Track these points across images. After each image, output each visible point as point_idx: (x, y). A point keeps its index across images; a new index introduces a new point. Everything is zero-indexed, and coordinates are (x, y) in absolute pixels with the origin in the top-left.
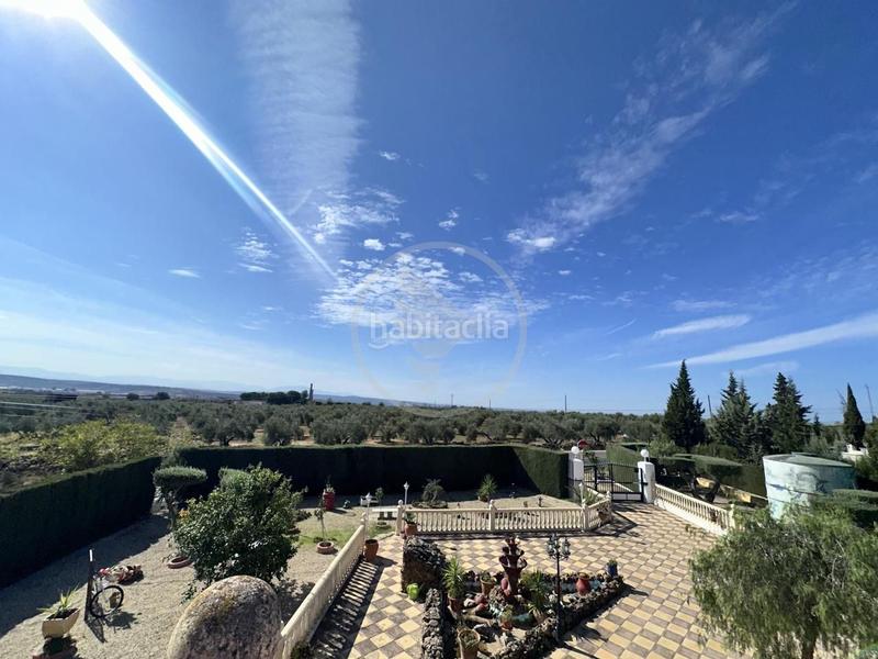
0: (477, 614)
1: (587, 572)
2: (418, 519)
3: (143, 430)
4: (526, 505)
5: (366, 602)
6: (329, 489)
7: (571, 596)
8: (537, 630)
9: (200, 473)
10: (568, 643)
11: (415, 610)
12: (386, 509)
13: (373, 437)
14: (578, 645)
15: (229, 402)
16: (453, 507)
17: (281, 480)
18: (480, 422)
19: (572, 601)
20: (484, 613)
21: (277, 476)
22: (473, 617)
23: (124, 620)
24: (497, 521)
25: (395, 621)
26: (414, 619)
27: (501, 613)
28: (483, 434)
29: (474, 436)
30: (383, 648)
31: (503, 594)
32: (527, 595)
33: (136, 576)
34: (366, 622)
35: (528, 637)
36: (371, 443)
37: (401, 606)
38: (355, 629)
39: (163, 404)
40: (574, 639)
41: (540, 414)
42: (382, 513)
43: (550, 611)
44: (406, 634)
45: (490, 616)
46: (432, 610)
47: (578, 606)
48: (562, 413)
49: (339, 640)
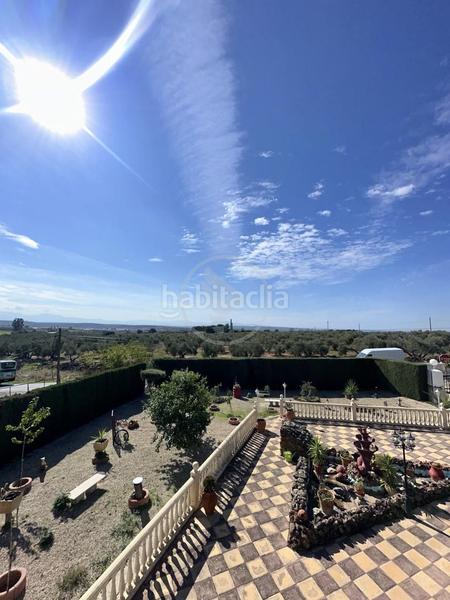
0: (337, 479)
1: (442, 463)
2: (295, 408)
3: (141, 349)
4: (386, 404)
5: (256, 459)
6: (237, 385)
7: (423, 480)
8: (386, 500)
9: (162, 372)
10: (417, 516)
11: (289, 469)
12: (274, 400)
13: (269, 352)
14: (427, 520)
15: (186, 332)
16: (324, 401)
17: (200, 378)
18: (350, 341)
19: (425, 483)
20: (343, 479)
21: (198, 376)
22: (334, 481)
23: (129, 448)
24: (358, 414)
25: (274, 473)
26: (288, 475)
27: (357, 482)
28: (352, 350)
29: (345, 351)
30: (265, 490)
31: (357, 468)
32: (379, 473)
33: (134, 426)
34: (255, 471)
35: (378, 505)
36: (268, 356)
37: (280, 465)
38: (248, 474)
39: (152, 335)
40: (424, 514)
41: (405, 333)
42: (271, 403)
43: (402, 489)
44: (281, 484)
45: (348, 483)
46: (300, 471)
47: (429, 489)
48: (428, 332)
49: (237, 479)
